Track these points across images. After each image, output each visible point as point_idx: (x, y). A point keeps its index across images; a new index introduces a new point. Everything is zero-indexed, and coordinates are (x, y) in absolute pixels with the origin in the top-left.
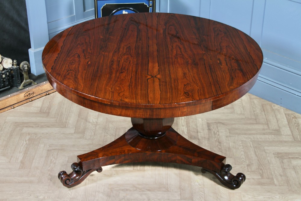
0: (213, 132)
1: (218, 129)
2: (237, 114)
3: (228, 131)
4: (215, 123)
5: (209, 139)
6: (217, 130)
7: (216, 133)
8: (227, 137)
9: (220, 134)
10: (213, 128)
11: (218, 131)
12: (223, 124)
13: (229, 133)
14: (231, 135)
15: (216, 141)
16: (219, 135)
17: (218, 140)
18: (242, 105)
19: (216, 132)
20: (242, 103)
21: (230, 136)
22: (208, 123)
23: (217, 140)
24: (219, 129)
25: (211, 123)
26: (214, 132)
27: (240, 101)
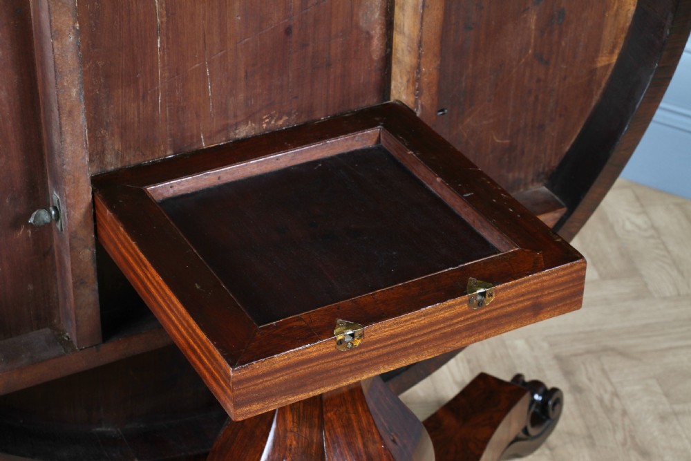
0: (595, 403)
1: (611, 383)
2: (664, 298)
3: (658, 389)
4: (588, 352)
5: (590, 437)
6: (609, 388)
7: (612, 402)
8: (663, 418)
9: (632, 409)
10: (590, 380)
11: (615, 394)
12: (623, 354)
13: (667, 395)
14: (677, 408)
15: (624, 444)
16: (624, 413)
17: (633, 438)
18: (668, 252)
19: (606, 397)
20: (663, 243)
21: (676, 414)
22: (559, 359)
23: (625, 439)
24: (614, 380)
25: (576, 355)
26: (601, 400)
27: (652, 237)
